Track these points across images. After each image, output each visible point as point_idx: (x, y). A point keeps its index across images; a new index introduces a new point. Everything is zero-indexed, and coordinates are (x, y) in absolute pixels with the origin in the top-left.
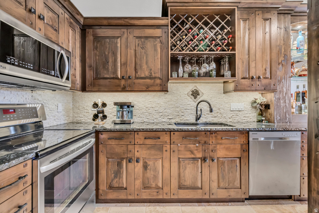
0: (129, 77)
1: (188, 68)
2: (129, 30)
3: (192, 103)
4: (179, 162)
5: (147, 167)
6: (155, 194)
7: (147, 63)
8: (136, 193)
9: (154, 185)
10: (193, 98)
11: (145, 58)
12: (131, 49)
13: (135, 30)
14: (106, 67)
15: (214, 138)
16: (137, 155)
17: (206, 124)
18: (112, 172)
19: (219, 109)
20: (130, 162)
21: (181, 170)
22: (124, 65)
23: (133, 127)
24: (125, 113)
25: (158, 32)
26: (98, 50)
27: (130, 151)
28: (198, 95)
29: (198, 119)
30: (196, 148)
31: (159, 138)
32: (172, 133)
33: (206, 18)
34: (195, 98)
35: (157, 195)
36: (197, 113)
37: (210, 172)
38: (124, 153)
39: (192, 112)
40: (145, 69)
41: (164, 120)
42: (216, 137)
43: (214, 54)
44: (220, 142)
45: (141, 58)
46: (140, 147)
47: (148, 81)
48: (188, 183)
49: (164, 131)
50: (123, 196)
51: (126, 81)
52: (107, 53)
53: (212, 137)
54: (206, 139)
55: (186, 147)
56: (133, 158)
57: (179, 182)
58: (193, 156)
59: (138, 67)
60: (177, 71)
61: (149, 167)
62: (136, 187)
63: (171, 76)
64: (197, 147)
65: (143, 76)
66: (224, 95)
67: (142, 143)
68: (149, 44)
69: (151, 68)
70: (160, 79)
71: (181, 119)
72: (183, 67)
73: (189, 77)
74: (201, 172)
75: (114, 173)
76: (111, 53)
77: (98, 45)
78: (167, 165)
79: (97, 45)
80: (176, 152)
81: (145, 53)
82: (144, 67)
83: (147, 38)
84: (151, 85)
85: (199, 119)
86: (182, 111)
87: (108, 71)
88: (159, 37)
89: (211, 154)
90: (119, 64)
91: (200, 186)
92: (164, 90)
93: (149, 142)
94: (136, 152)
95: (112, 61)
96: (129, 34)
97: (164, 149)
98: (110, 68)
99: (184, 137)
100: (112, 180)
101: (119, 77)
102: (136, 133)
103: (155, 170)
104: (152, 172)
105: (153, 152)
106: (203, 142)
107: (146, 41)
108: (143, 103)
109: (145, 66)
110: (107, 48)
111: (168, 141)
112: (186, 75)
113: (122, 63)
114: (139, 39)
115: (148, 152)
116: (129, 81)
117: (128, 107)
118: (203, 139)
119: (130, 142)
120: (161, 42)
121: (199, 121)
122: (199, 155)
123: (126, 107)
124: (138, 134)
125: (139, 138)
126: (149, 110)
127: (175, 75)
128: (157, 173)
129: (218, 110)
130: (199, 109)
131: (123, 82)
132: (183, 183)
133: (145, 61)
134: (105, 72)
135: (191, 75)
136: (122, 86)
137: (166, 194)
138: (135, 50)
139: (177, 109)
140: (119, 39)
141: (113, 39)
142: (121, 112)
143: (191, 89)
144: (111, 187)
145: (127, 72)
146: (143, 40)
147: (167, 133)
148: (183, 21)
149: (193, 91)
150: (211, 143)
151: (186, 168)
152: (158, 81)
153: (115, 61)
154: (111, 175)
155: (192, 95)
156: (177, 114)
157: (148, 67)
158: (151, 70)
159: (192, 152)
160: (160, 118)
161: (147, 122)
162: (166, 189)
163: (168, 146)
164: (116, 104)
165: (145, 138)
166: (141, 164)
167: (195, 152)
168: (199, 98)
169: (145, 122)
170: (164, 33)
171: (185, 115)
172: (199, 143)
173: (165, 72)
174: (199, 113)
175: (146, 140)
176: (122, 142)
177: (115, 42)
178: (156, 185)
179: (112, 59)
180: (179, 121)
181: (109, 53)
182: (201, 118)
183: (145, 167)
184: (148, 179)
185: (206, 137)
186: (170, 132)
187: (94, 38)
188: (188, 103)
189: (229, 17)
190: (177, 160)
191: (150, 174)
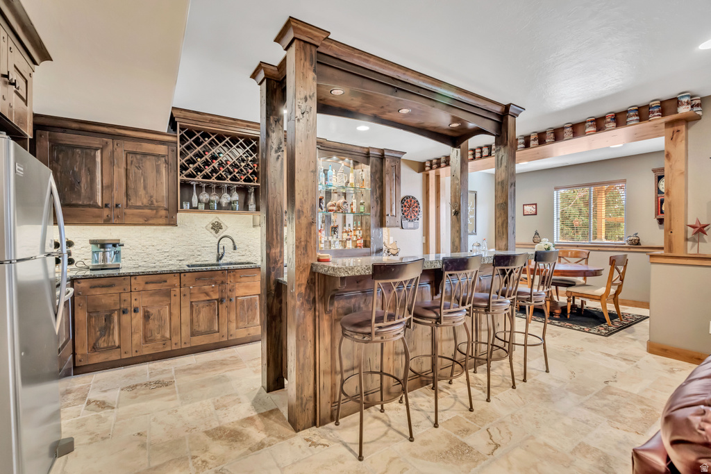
0: (117, 206)
1: (205, 197)
2: (116, 142)
3: (212, 239)
4: (192, 306)
5: (149, 317)
6: (161, 346)
7: (145, 188)
8: (134, 350)
9: (159, 337)
10: (213, 232)
11: (142, 181)
12: (119, 167)
13: (125, 142)
14: (76, 190)
15: (232, 277)
16: (135, 304)
17: (227, 264)
18: (97, 329)
19: (248, 246)
20: (124, 312)
21: (194, 315)
22: (108, 188)
23: (122, 271)
24: (108, 254)
25: (162, 150)
26: (60, 163)
27: (125, 300)
28: (221, 228)
29: (219, 258)
30: (212, 289)
31: (166, 281)
32: (182, 275)
33: (227, 139)
34: (217, 232)
35: (164, 347)
36: (218, 252)
37: (229, 313)
38: (115, 304)
39: (213, 251)
40: (143, 196)
41: (171, 262)
42: (234, 275)
43: (236, 184)
44: (239, 280)
45: (136, 181)
46: (139, 295)
47: (147, 211)
48: (203, 328)
49: (171, 273)
50: (114, 356)
51: (111, 211)
52: (76, 169)
53: (230, 276)
54: (223, 279)
55: (200, 289)
56: (129, 309)
57: (191, 328)
58: (208, 298)
59: (130, 192)
60: (190, 201)
61: (151, 317)
62: (134, 342)
63: (182, 207)
64: (213, 287)
65: (139, 204)
66: (254, 229)
67: (141, 289)
68: (149, 164)
69: (152, 194)
70: (166, 209)
71: (198, 259)
72: (198, 196)
73: (205, 209)
74: (218, 315)
75: (100, 331)
76: (85, 170)
77: (61, 156)
78: (175, 311)
79: (58, 157)
80: (188, 295)
81: (142, 174)
82: (140, 193)
83: (145, 155)
84: (151, 217)
85: (221, 259)
86: (199, 249)
87: (80, 195)
88: (163, 156)
89: (229, 293)
90: (99, 187)
91: (217, 329)
92: (172, 222)
93: (151, 287)
94: (133, 301)
95: (87, 182)
96: (115, 146)
97: (173, 293)
98: (83, 191)
99: (198, 279)
100: (97, 340)
101: (100, 204)
102: (132, 278)
103: (161, 318)
104: (156, 322)
105: (157, 298)
106: (220, 282)
107: (144, 159)
108: (137, 240)
109: (142, 192)
110: (77, 162)
111: (177, 284)
112: (202, 207)
113: (104, 184)
114: (133, 155)
115: (151, 299)
116: (117, 211)
117: (114, 245)
118: (219, 279)
119: (124, 290)
120: (167, 162)
121: (221, 262)
122: (216, 296)
123: (111, 246)
124: (135, 279)
125: (137, 284)
126: (148, 250)
127: (186, 206)
128: (163, 322)
129: (246, 248)
130: (221, 246)
131: (106, 212)
132: (197, 329)
133: (142, 185)
134: (74, 196)
135: (208, 206)
136: (105, 217)
137: (176, 344)
138: (127, 169)
139: (191, 247)
140: (99, 151)
141: (88, 151)
142: (101, 254)
143: (211, 220)
144: (95, 348)
145: (112, 198)
146: (138, 157)
147: (176, 275)
148: (198, 138)
149: (213, 224)
150: (229, 282)
151: (199, 312)
152: (163, 213)
153: (93, 181)
154: (95, 333)
155: (212, 228)
156: (191, 253)
157: (147, 193)
158: (151, 197)
159: (207, 294)
160: (166, 260)
161: (143, 267)
162: (175, 339)
163: (178, 290)
164: (93, 242)
165: (147, 283)
166: (141, 314)
167: (211, 293)
168: (222, 233)
169: (140, 266)
170: (170, 152)
171: (203, 255)
172: (216, 283)
173: (172, 201)
174: (221, 251)
175: (147, 285)
176: (112, 291)
177: (92, 154)
178: (163, 336)
179: (87, 178)
180: (194, 263)
181: (80, 169)
182: (224, 258)
183: (147, 316)
184: (151, 331)
185: (224, 276)
186: (180, 273)
187: (52, 146)
188: (207, 239)
189: (254, 143)
190: (189, 305)
191: (153, 324)
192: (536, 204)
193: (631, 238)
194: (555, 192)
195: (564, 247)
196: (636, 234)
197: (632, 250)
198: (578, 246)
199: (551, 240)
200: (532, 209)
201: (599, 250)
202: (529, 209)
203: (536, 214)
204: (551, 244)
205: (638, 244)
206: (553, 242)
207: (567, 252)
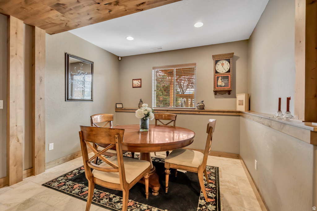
192: (141, 79)
193: (200, 104)
194: (153, 71)
195: (159, 112)
196: (203, 101)
197: (201, 113)
198: (167, 111)
199: (150, 106)
200: (139, 83)
201: (181, 114)
202: (136, 83)
203: (140, 87)
204: (150, 109)
205: (203, 109)
206: (151, 108)
207: (162, 115)
